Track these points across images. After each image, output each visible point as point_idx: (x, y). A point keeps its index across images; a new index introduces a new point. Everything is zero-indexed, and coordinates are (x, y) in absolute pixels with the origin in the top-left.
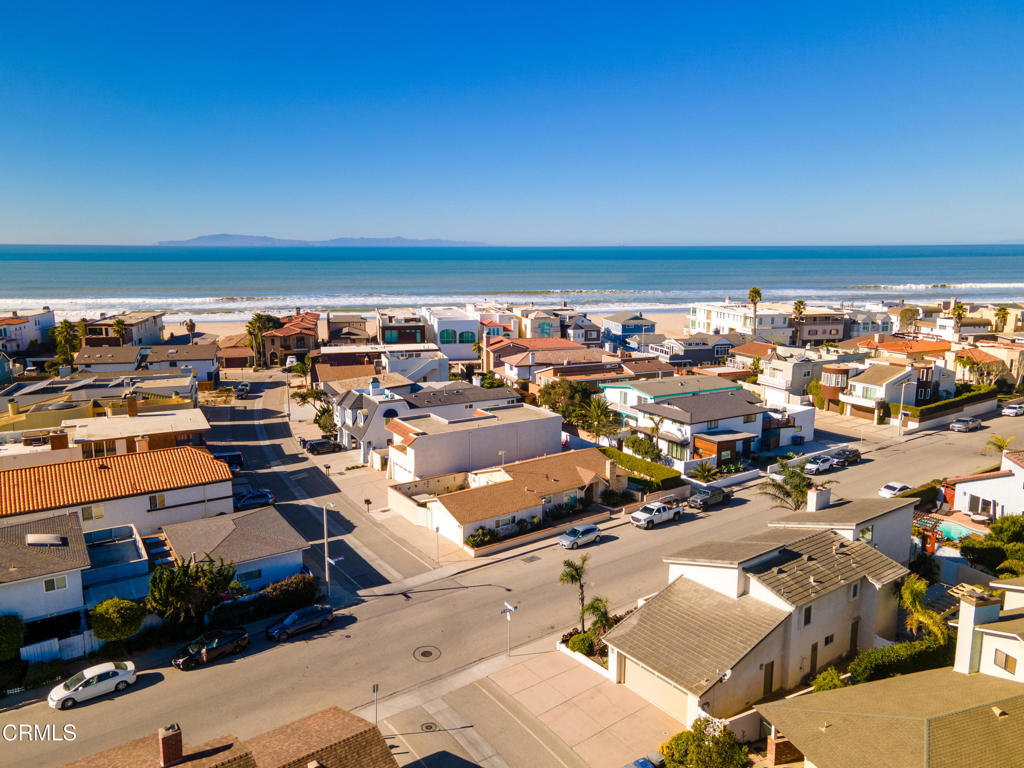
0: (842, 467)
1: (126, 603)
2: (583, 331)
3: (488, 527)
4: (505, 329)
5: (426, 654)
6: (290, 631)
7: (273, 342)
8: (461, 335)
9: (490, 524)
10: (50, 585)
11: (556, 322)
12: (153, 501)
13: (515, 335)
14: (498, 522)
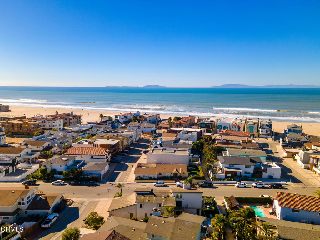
0: (271, 188)
1: (67, 172)
2: (265, 130)
3: (141, 176)
4: (239, 126)
5: (99, 194)
6: (87, 184)
7: (174, 124)
8: (224, 127)
9: (142, 176)
10: (60, 166)
11: (256, 126)
12: (91, 157)
13: (242, 129)
14: (144, 176)
